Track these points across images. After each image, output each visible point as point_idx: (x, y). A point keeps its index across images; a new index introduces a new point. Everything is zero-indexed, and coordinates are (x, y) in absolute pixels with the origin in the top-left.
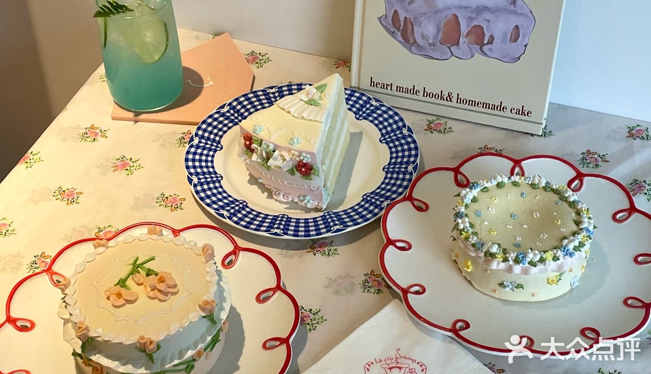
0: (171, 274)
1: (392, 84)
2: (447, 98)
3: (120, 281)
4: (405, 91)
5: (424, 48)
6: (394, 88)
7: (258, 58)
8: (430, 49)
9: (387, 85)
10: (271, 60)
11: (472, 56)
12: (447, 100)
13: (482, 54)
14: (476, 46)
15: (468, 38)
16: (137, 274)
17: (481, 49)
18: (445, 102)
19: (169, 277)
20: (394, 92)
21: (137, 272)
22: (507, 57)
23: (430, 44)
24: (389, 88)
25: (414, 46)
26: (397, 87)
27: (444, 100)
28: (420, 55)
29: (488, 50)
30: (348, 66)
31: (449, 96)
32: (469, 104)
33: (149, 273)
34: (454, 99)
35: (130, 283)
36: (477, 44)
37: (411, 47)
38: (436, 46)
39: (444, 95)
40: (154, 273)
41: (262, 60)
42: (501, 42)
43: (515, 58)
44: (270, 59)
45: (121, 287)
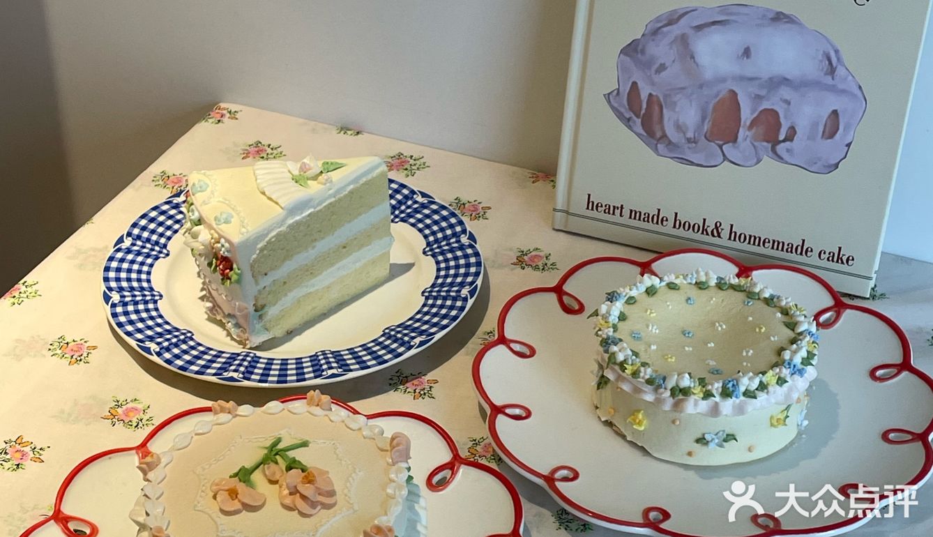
0: (328, 472)
1: (622, 206)
2: (712, 231)
3: (240, 470)
4: (644, 219)
5: (678, 147)
6: (626, 212)
7: (409, 162)
8: (689, 148)
9: (614, 207)
10: (429, 167)
11: (759, 161)
12: (713, 235)
13: (777, 158)
14: (765, 144)
15: (754, 131)
16: (272, 465)
17: (774, 150)
18: (709, 239)
19: (325, 477)
20: (625, 219)
21: (272, 461)
22: (815, 163)
23: (689, 140)
24: (618, 212)
25: (661, 143)
26: (631, 211)
27: (707, 234)
28: (671, 158)
29: (785, 150)
30: (553, 181)
31: (717, 228)
32: (749, 243)
33: (292, 465)
34: (725, 233)
35: (257, 477)
36: (768, 142)
37: (657, 144)
38: (699, 144)
39: (708, 226)
40: (301, 467)
41: (415, 165)
42: (809, 138)
43: (830, 166)
44: (426, 165)
45: (240, 481)
